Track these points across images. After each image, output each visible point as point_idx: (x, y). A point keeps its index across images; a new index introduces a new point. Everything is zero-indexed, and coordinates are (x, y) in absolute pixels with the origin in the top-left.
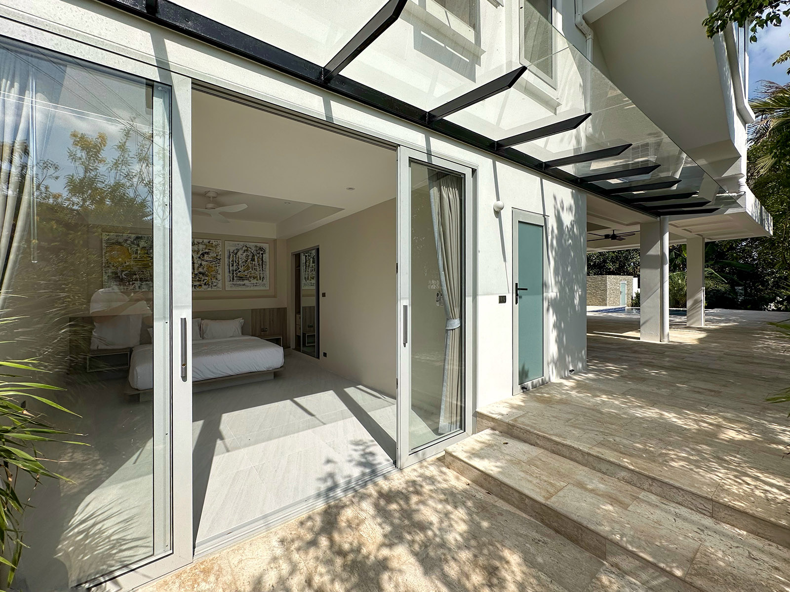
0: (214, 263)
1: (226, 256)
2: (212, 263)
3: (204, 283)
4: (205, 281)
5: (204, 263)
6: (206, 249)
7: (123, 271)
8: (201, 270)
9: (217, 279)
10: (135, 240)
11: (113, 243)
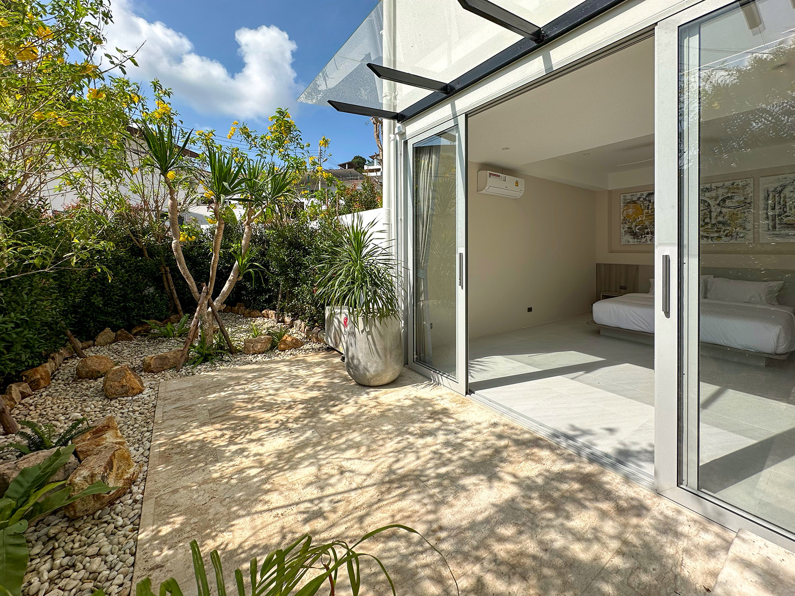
0: (741, 208)
1: (762, 196)
2: (737, 209)
3: (725, 234)
4: (726, 232)
5: (724, 210)
6: (728, 192)
7: (636, 226)
8: (720, 219)
9: (745, 229)
11: (629, 203)
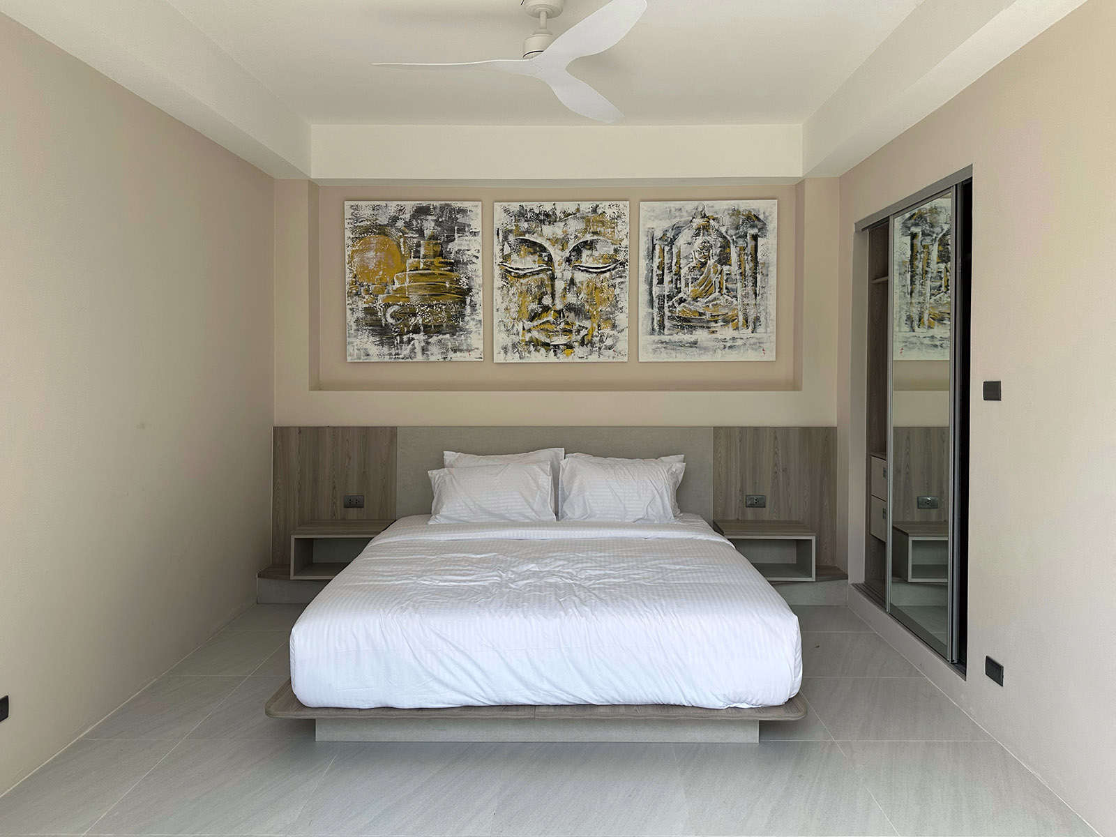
0: (607, 275)
1: (643, 251)
2: (602, 276)
3: (579, 338)
4: (583, 332)
5: (580, 277)
6: (585, 231)
7: (387, 306)
8: (571, 298)
9: (614, 326)
10: (413, 217)
11: (367, 230)
